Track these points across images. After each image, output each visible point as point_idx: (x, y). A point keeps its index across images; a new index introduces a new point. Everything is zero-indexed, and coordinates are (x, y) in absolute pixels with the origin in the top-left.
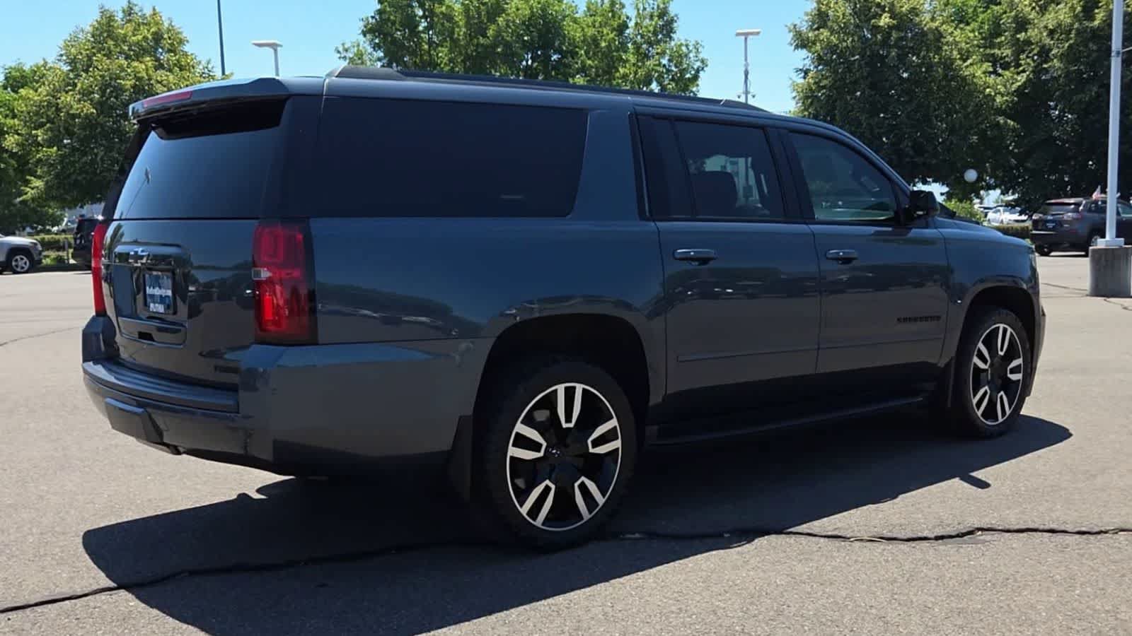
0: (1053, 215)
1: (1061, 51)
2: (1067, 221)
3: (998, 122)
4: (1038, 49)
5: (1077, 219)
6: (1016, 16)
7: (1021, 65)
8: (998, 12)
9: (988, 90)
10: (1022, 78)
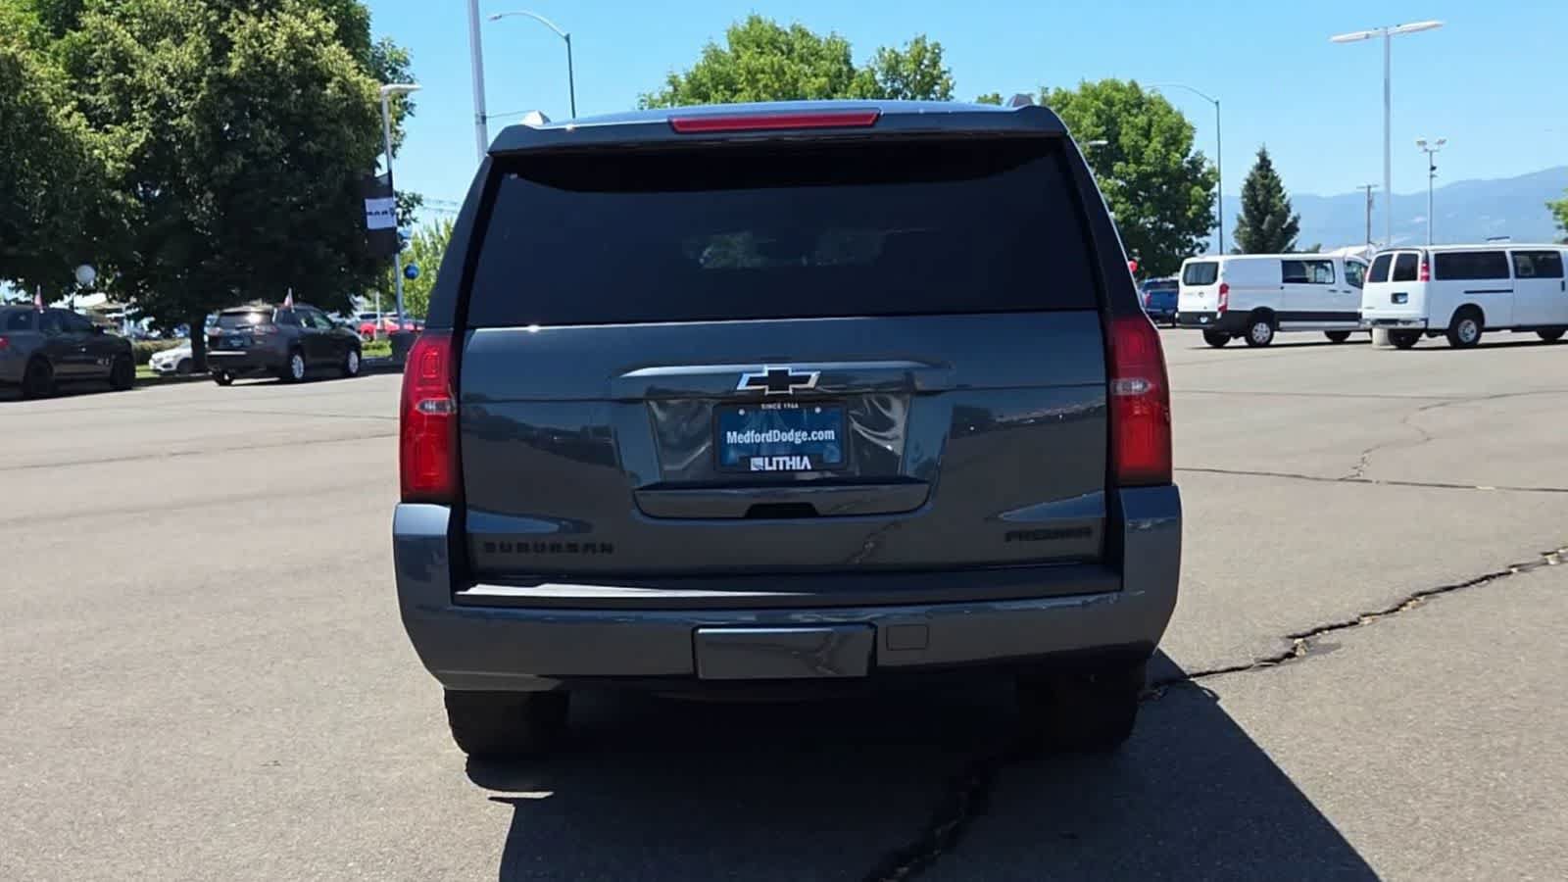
0: (239, 329)
1: (192, 103)
2: (259, 336)
3: (114, 198)
4: (156, 99)
5: (270, 333)
6: (113, 49)
7: (134, 119)
8: (79, 40)
9: (96, 152)
10: (139, 139)
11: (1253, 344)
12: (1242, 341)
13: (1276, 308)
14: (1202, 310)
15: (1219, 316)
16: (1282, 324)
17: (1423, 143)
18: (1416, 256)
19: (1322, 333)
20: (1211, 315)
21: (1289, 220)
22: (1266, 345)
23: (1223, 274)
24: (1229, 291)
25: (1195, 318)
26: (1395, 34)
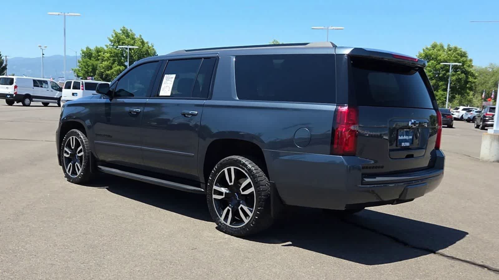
11: (24, 105)
12: (21, 104)
13: (32, 94)
14: (8, 93)
15: (14, 95)
16: (33, 99)
17: (40, 46)
18: (80, 83)
19: (41, 103)
20: (11, 95)
21: (4, 65)
22: (29, 106)
23: (16, 82)
24: (18, 88)
25: (5, 96)
26: (67, 15)
